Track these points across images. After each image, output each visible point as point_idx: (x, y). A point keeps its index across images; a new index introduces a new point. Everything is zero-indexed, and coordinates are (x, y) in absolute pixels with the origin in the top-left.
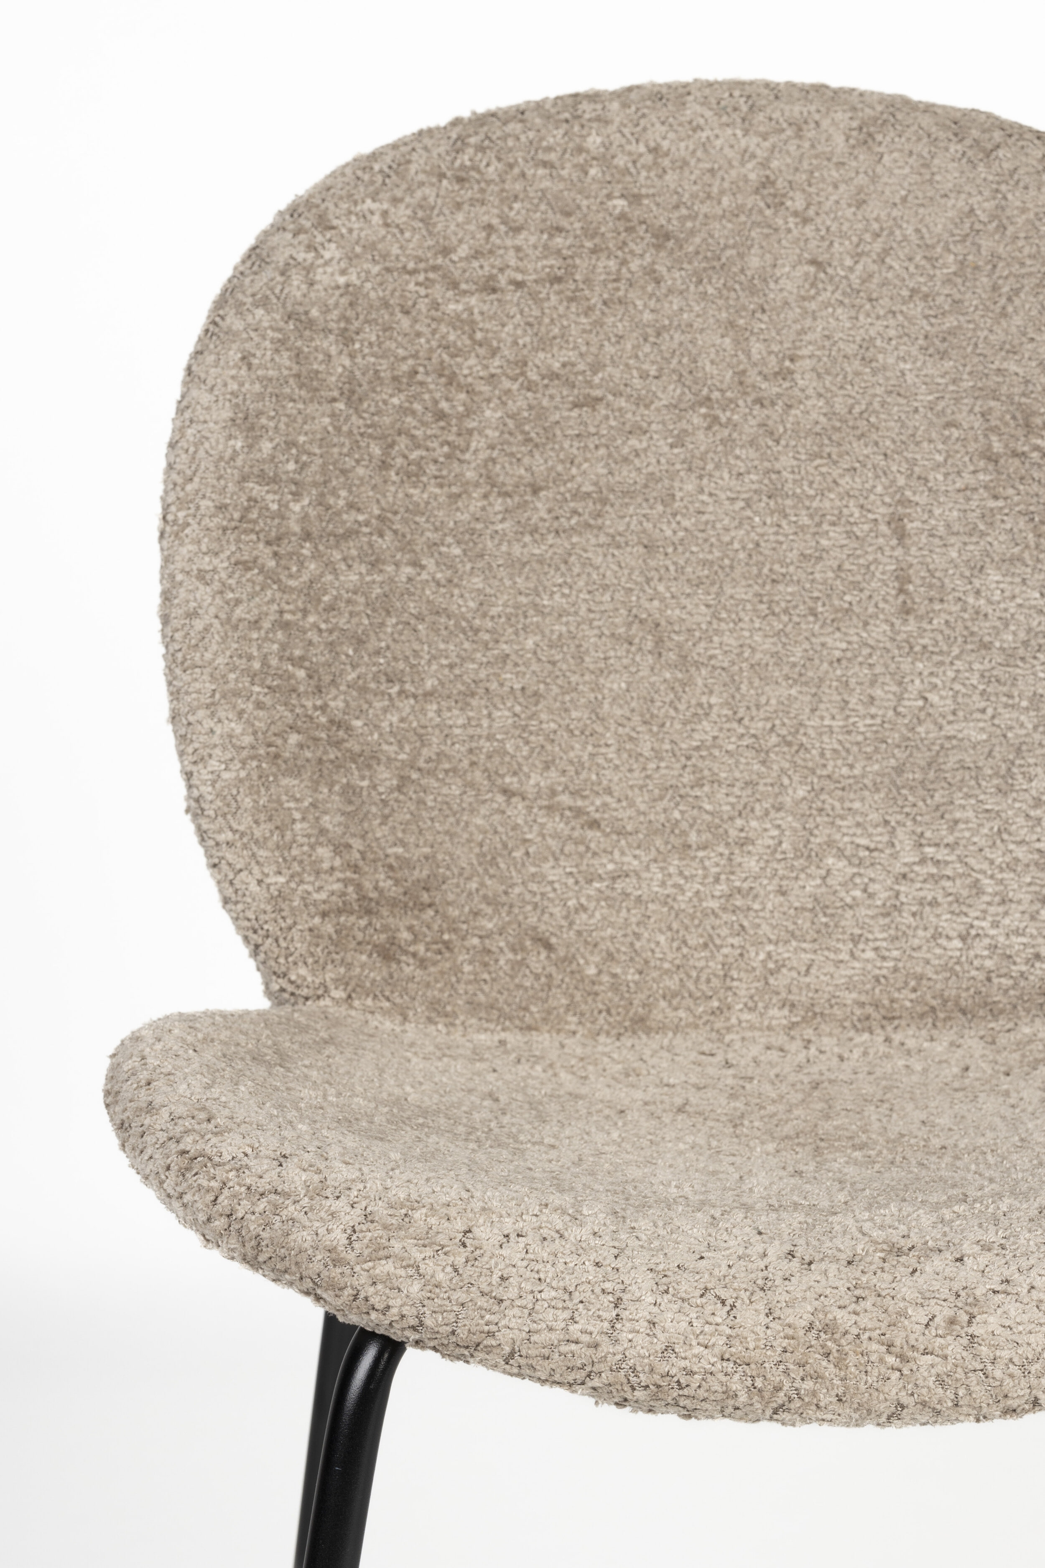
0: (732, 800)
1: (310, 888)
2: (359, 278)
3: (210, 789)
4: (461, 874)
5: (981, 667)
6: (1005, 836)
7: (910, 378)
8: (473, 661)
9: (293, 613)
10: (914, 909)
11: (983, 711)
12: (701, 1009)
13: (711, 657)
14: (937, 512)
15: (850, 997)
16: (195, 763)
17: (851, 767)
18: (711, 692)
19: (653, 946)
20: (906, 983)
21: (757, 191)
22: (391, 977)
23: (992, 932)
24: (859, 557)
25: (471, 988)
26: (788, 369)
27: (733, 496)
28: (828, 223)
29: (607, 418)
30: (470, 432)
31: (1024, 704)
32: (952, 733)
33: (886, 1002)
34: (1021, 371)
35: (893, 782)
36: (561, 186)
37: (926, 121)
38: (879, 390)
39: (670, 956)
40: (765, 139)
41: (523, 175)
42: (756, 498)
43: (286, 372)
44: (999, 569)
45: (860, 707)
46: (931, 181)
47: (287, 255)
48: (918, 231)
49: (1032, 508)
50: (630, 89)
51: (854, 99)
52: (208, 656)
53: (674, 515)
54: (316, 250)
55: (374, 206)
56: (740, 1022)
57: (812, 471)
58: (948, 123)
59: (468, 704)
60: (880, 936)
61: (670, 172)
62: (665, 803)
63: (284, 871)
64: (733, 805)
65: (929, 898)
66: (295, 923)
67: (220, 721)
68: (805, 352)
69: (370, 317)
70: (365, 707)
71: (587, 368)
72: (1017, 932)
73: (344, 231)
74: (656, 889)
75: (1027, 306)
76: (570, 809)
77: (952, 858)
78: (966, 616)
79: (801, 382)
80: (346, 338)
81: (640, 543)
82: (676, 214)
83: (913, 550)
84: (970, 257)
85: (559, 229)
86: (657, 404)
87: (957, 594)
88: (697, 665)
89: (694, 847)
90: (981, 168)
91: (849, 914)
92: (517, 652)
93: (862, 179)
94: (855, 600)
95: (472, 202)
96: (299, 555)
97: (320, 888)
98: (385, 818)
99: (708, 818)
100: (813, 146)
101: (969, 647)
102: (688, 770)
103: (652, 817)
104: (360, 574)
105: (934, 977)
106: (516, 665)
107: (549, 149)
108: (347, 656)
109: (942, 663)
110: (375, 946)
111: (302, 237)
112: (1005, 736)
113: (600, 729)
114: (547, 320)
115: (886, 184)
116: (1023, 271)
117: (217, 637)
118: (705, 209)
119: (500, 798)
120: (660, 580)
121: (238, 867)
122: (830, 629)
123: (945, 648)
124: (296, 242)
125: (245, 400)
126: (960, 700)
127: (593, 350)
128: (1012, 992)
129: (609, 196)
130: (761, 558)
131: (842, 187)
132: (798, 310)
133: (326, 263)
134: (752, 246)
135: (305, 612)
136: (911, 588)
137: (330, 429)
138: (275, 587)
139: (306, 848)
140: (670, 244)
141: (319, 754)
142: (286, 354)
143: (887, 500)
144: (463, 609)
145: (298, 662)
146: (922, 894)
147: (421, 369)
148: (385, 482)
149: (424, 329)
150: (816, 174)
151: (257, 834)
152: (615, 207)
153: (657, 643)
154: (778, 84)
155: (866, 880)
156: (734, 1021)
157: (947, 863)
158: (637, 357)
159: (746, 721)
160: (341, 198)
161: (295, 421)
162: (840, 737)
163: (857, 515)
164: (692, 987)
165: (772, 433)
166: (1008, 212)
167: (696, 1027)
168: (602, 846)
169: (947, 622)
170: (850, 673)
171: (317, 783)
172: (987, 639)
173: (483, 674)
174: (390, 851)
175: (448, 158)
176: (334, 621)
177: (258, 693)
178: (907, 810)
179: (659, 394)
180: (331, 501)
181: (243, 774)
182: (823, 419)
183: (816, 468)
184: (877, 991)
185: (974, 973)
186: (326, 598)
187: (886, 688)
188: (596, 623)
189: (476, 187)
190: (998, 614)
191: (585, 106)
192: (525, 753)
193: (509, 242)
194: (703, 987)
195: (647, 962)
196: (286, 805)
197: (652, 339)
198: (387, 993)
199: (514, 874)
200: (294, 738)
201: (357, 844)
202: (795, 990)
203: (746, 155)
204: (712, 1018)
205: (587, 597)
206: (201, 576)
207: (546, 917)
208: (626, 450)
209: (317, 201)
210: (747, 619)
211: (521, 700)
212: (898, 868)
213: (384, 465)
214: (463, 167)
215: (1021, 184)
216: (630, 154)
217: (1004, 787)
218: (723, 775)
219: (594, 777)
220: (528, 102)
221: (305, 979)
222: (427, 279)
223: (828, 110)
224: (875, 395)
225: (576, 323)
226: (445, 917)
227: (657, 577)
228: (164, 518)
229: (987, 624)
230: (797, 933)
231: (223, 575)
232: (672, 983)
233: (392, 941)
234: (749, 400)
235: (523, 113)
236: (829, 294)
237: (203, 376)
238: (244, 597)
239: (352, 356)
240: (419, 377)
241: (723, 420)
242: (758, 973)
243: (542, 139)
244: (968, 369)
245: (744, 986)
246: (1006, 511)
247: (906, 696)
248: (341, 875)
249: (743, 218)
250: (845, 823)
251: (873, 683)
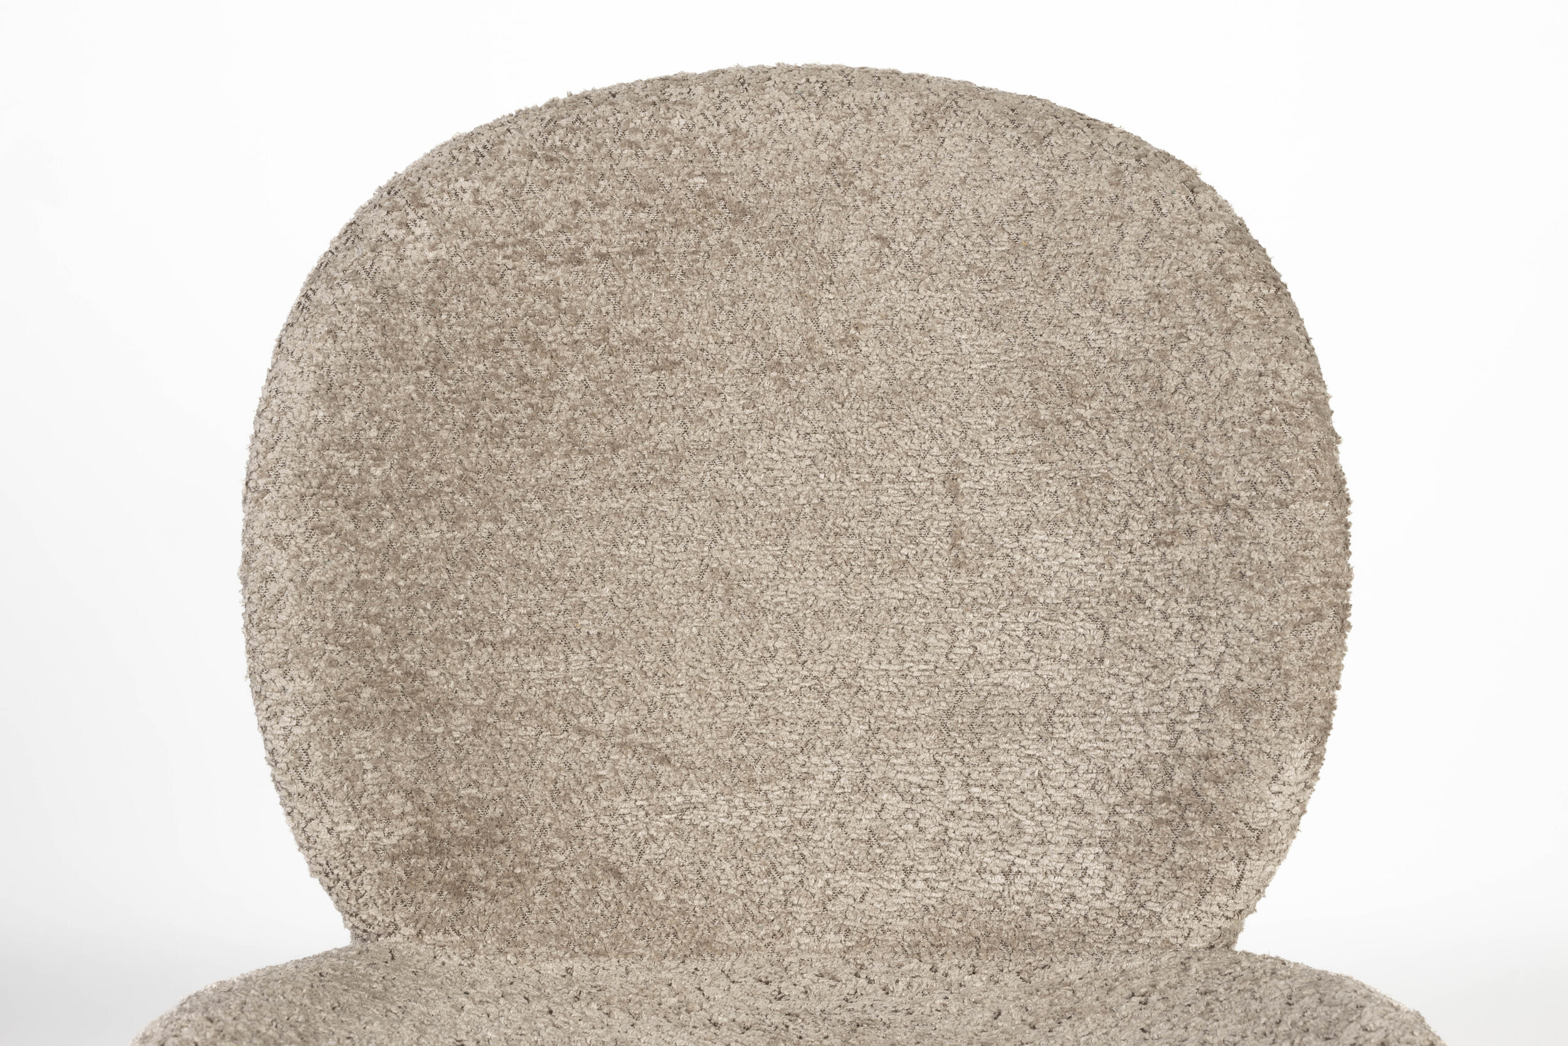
0: (795, 737)
1: (380, 834)
2: (448, 253)
3: (282, 743)
4: (534, 810)
5: (1027, 620)
6: (1045, 781)
7: (965, 347)
8: (551, 608)
9: (370, 572)
10: (961, 844)
11: (1028, 661)
12: (762, 933)
13: (777, 604)
14: (988, 473)
15: (901, 925)
16: (268, 718)
17: (906, 709)
18: (777, 637)
19: (718, 873)
20: (953, 914)
21: (828, 171)
22: (462, 912)
23: (1033, 870)
24: (915, 513)
25: (542, 918)
26: (853, 336)
27: (800, 454)
28: (893, 201)
29: (684, 380)
30: (553, 395)
31: (1065, 657)
32: (998, 681)
33: (934, 930)
34: (1066, 344)
35: (944, 725)
36: (646, 165)
37: (986, 107)
38: (937, 358)
39: (734, 883)
40: (836, 123)
41: (610, 154)
42: (821, 456)
43: (371, 344)
44: (1044, 528)
45: (914, 653)
46: (988, 164)
47: (379, 232)
48: (975, 211)
49: (1074, 473)
50: (715, 74)
51: (922, 85)
52: (283, 617)
53: (745, 471)
54: (407, 225)
55: (466, 185)
56: (799, 945)
57: (874, 432)
58: (1006, 110)
59: (546, 649)
60: (930, 868)
61: (748, 152)
62: (731, 740)
63: (354, 820)
64: (796, 743)
65: (975, 835)
66: (365, 868)
67: (292, 679)
68: (869, 321)
69: (457, 290)
70: (442, 657)
71: (666, 335)
72: (1056, 873)
73: (436, 208)
74: (723, 820)
75: (1073, 284)
76: (642, 745)
77: (997, 799)
78: (1013, 572)
79: (864, 349)
80: (433, 309)
81: (712, 496)
82: (753, 192)
83: (966, 508)
84: (1022, 237)
85: (643, 205)
86: (731, 367)
87: (1005, 551)
88: (764, 612)
89: (759, 781)
90: (1034, 153)
91: (902, 845)
92: (593, 600)
93: (924, 162)
94: (911, 554)
95: (561, 180)
96: (378, 516)
97: (390, 834)
98: (460, 761)
99: (772, 754)
100: (881, 130)
101: (1016, 601)
102: (754, 709)
103: (720, 753)
104: (441, 531)
105: (979, 909)
106: (593, 612)
107: (636, 130)
108: (425, 609)
109: (990, 615)
110: (445, 884)
111: (395, 214)
112: (1046, 686)
113: (672, 671)
114: (629, 290)
115: (947, 166)
116: (1070, 251)
117: (290, 599)
118: (779, 187)
119: (575, 737)
120: (731, 532)
121: (309, 816)
122: (889, 580)
123: (993, 601)
124: (388, 218)
125: (329, 371)
126: (1006, 650)
127: (673, 317)
128: (1049, 929)
129: (690, 175)
130: (825, 513)
131: (907, 169)
132: (864, 282)
133: (417, 239)
134: (822, 221)
135: (383, 572)
136: (963, 543)
137: (414, 395)
138: (353, 549)
139: (376, 796)
140: (747, 219)
141: (393, 705)
142: (372, 327)
143: (943, 460)
144: (543, 561)
145: (375, 619)
146: (968, 830)
147: (507, 337)
148: (469, 444)
149: (512, 300)
150: (883, 156)
151: (328, 785)
152: (696, 184)
153: (727, 591)
154: (853, 70)
155: (918, 815)
156: (793, 943)
157: (992, 803)
158: (713, 323)
159: (809, 664)
160: (435, 177)
161: (379, 390)
162: (896, 681)
163: (914, 474)
164: (755, 912)
165: (837, 396)
166: (1058, 196)
167: (759, 948)
168: (672, 780)
169: (995, 576)
170: (905, 622)
171: (390, 734)
172: (1032, 594)
173: (561, 620)
174: (462, 792)
175: (540, 139)
176: (412, 577)
177: (332, 652)
178: (956, 751)
179: (733, 359)
180: (414, 463)
181: (314, 729)
182: (885, 384)
183: (878, 429)
184: (926, 919)
185: (1015, 908)
186: (405, 557)
187: (940, 636)
188: (669, 572)
189: (565, 166)
190: (1042, 571)
191: (672, 89)
192: (599, 694)
193: (595, 218)
194: (765, 911)
195: (713, 889)
196: (357, 757)
197: (727, 308)
198: (457, 928)
199: (586, 808)
200: (367, 692)
201: (429, 789)
202: (850, 915)
203: (819, 137)
204: (773, 940)
205: (662, 548)
206: (278, 541)
207: (617, 849)
208: (701, 411)
209: (413, 179)
210: (811, 569)
211: (597, 644)
212: (948, 806)
213: (468, 428)
214: (553, 147)
215: (1070, 170)
216: (711, 135)
217: (1045, 735)
218: (787, 714)
219: (665, 716)
220: (621, 85)
221: (376, 919)
222: (514, 252)
223: (896, 96)
224: (933, 363)
225: (656, 292)
226: (517, 852)
227: (727, 530)
228: (247, 484)
229: (1032, 580)
230: (854, 862)
231: (300, 540)
232: (736, 908)
233: (463, 878)
234: (817, 365)
235: (614, 96)
236: (892, 268)
237: (291, 348)
238: (320, 560)
239: (438, 326)
240: (506, 344)
241: (793, 384)
242: (816, 899)
243: (628, 122)
244: (1018, 341)
245: (804, 910)
246: (1052, 475)
247: (957, 644)
248: (412, 820)
249: (814, 196)
250: (899, 761)
251: (927, 631)
